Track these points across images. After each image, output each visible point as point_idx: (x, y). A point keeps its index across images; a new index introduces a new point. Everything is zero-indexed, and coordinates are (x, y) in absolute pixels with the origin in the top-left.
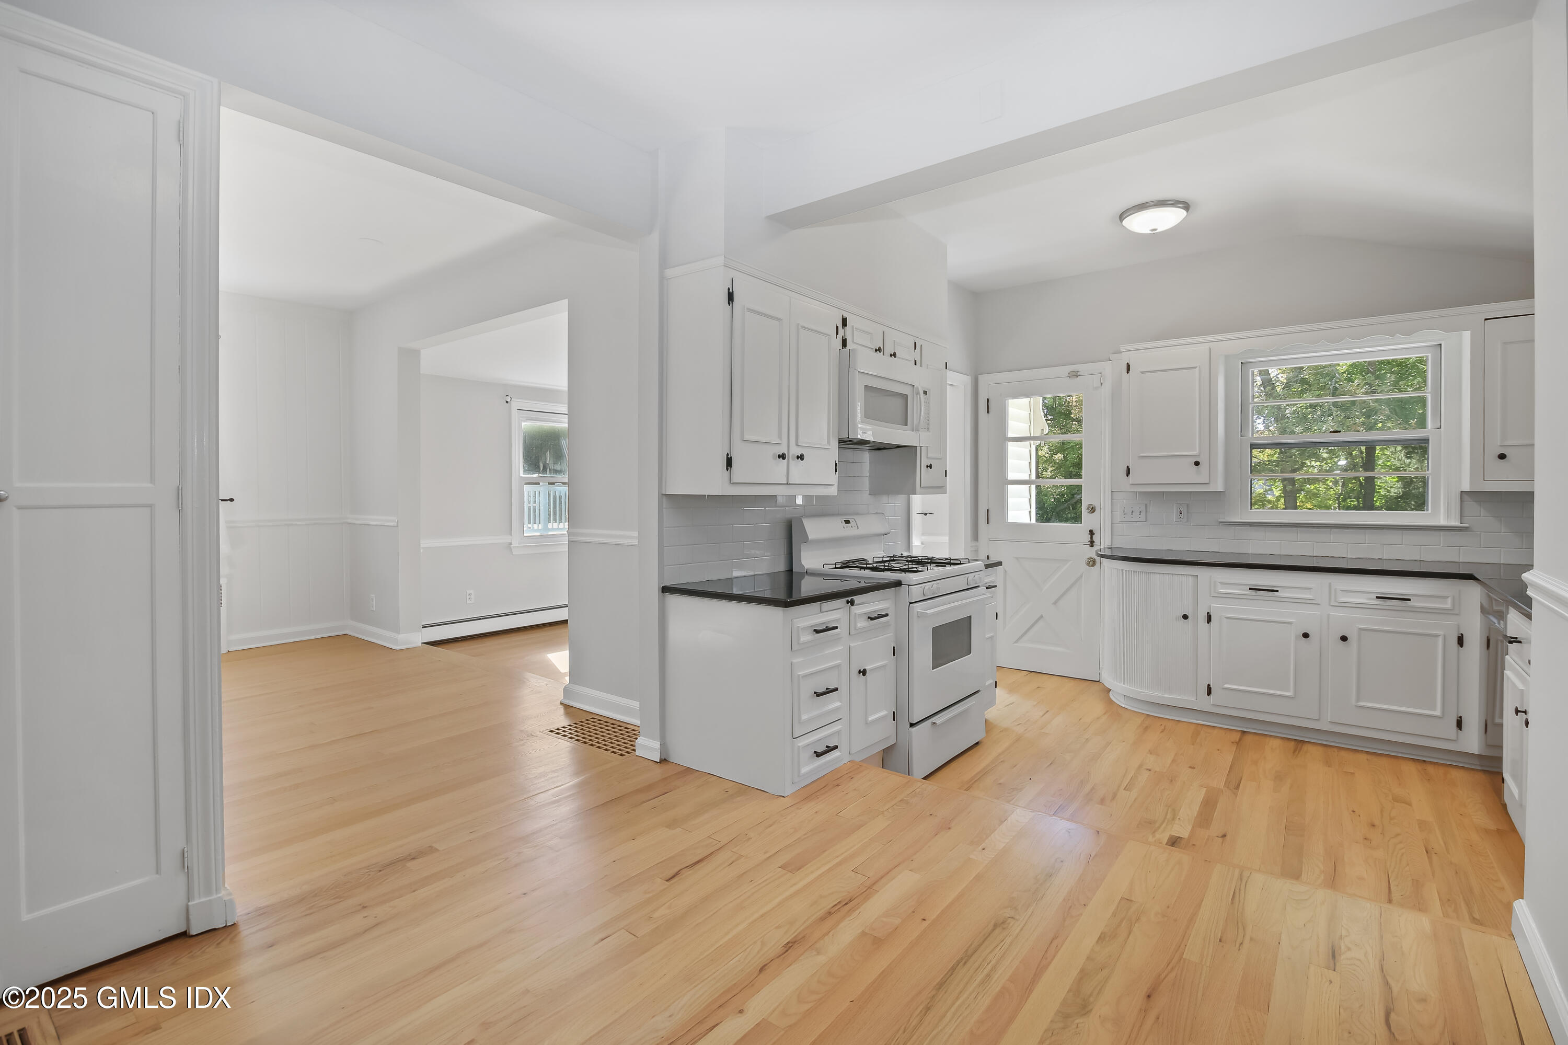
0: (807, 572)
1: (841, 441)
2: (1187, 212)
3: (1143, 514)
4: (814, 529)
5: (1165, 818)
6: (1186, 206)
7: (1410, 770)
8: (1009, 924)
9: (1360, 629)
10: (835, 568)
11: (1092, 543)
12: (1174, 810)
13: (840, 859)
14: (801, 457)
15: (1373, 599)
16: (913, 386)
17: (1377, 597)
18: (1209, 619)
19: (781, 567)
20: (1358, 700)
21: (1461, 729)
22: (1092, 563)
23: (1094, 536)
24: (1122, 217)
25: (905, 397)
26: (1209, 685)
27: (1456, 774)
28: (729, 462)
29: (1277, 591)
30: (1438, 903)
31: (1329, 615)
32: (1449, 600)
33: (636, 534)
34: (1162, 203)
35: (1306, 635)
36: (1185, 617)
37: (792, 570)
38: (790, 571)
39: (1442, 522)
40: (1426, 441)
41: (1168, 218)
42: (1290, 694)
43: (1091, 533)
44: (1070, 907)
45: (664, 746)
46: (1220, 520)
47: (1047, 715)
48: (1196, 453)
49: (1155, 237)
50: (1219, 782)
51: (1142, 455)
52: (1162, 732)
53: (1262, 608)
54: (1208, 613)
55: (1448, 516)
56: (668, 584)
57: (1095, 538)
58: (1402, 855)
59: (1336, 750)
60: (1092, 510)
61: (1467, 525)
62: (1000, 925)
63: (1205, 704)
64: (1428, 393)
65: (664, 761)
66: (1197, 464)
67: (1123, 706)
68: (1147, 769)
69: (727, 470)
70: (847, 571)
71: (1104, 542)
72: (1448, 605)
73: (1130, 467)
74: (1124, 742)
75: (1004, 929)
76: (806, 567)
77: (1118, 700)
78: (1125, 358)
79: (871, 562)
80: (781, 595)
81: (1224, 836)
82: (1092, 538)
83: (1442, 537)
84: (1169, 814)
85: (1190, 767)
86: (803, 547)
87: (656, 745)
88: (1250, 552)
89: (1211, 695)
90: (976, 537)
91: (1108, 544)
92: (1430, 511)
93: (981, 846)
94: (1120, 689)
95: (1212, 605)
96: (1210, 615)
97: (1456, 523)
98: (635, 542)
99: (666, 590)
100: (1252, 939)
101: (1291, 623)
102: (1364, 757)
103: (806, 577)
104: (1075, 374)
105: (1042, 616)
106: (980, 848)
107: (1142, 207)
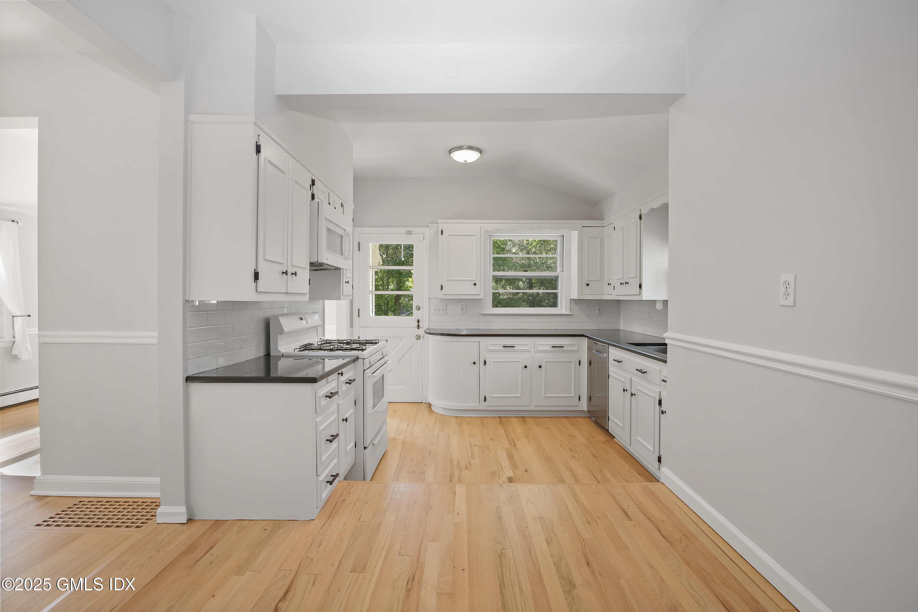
0: (282, 355)
1: (312, 264)
2: (481, 154)
3: (445, 310)
4: (287, 324)
5: (499, 469)
6: (480, 151)
7: (565, 421)
8: (505, 553)
9: (546, 362)
10: (300, 351)
11: (418, 327)
12: (499, 463)
13: (385, 550)
14: (295, 274)
15: (550, 348)
16: (345, 230)
17: (552, 347)
18: (485, 363)
19: (262, 353)
20: (545, 395)
21: (580, 401)
22: (418, 337)
23: (419, 323)
24: (450, 152)
25: (342, 236)
26: (485, 396)
27: (580, 420)
28: (256, 276)
29: (514, 347)
30: (612, 477)
31: (534, 356)
32: (576, 346)
33: (156, 334)
34: (470, 148)
35: (526, 367)
36: (474, 363)
37: (270, 354)
38: (268, 355)
39: (564, 312)
40: (558, 277)
41: (471, 156)
42: (519, 395)
43: (418, 321)
44: (522, 531)
45: (190, 510)
46: (481, 313)
47: (410, 426)
48: (474, 279)
49: (465, 164)
50: (507, 445)
51: (449, 279)
52: (468, 424)
53: (509, 355)
54: (485, 360)
55: (566, 311)
56: (190, 374)
57: (420, 324)
58: (588, 460)
59: (537, 418)
60: (419, 309)
61: (572, 313)
62: (501, 556)
63: (483, 406)
64: (558, 256)
65: (190, 520)
66: (475, 284)
67: (442, 414)
68: (474, 445)
69: (255, 282)
70: (307, 353)
71: (425, 325)
72: (576, 348)
73: (443, 285)
74: (455, 433)
75: (505, 557)
76: (282, 351)
77: (437, 410)
78: (441, 227)
79: (316, 345)
80: (262, 374)
81: (527, 471)
82: (418, 324)
83: (564, 319)
84: (499, 467)
85: (491, 440)
86: (279, 337)
87: (183, 509)
88: (493, 329)
89: (486, 401)
90: (352, 326)
91: (427, 327)
92: (559, 308)
93: (456, 513)
94: (438, 404)
95: (487, 356)
96: (486, 361)
97: (569, 313)
98: (155, 341)
99: (189, 379)
100: (597, 518)
101: (519, 362)
102: (548, 420)
103: (282, 359)
104: (410, 232)
105: (391, 370)
106: (456, 514)
107: (460, 148)
